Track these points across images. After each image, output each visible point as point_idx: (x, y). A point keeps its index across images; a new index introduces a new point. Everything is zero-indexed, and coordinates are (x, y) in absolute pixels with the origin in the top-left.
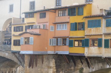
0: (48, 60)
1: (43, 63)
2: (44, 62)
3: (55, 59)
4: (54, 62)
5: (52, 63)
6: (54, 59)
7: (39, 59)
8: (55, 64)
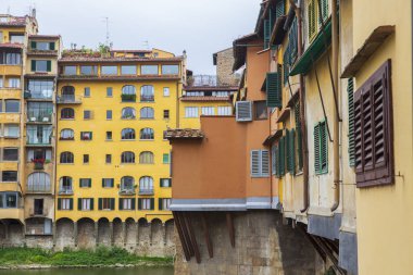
0: (253, 232)
1: (233, 244)
2: (238, 242)
3: (277, 231)
4: (277, 241)
5: (267, 246)
6: (275, 230)
7: (220, 230)
8: (278, 248)
